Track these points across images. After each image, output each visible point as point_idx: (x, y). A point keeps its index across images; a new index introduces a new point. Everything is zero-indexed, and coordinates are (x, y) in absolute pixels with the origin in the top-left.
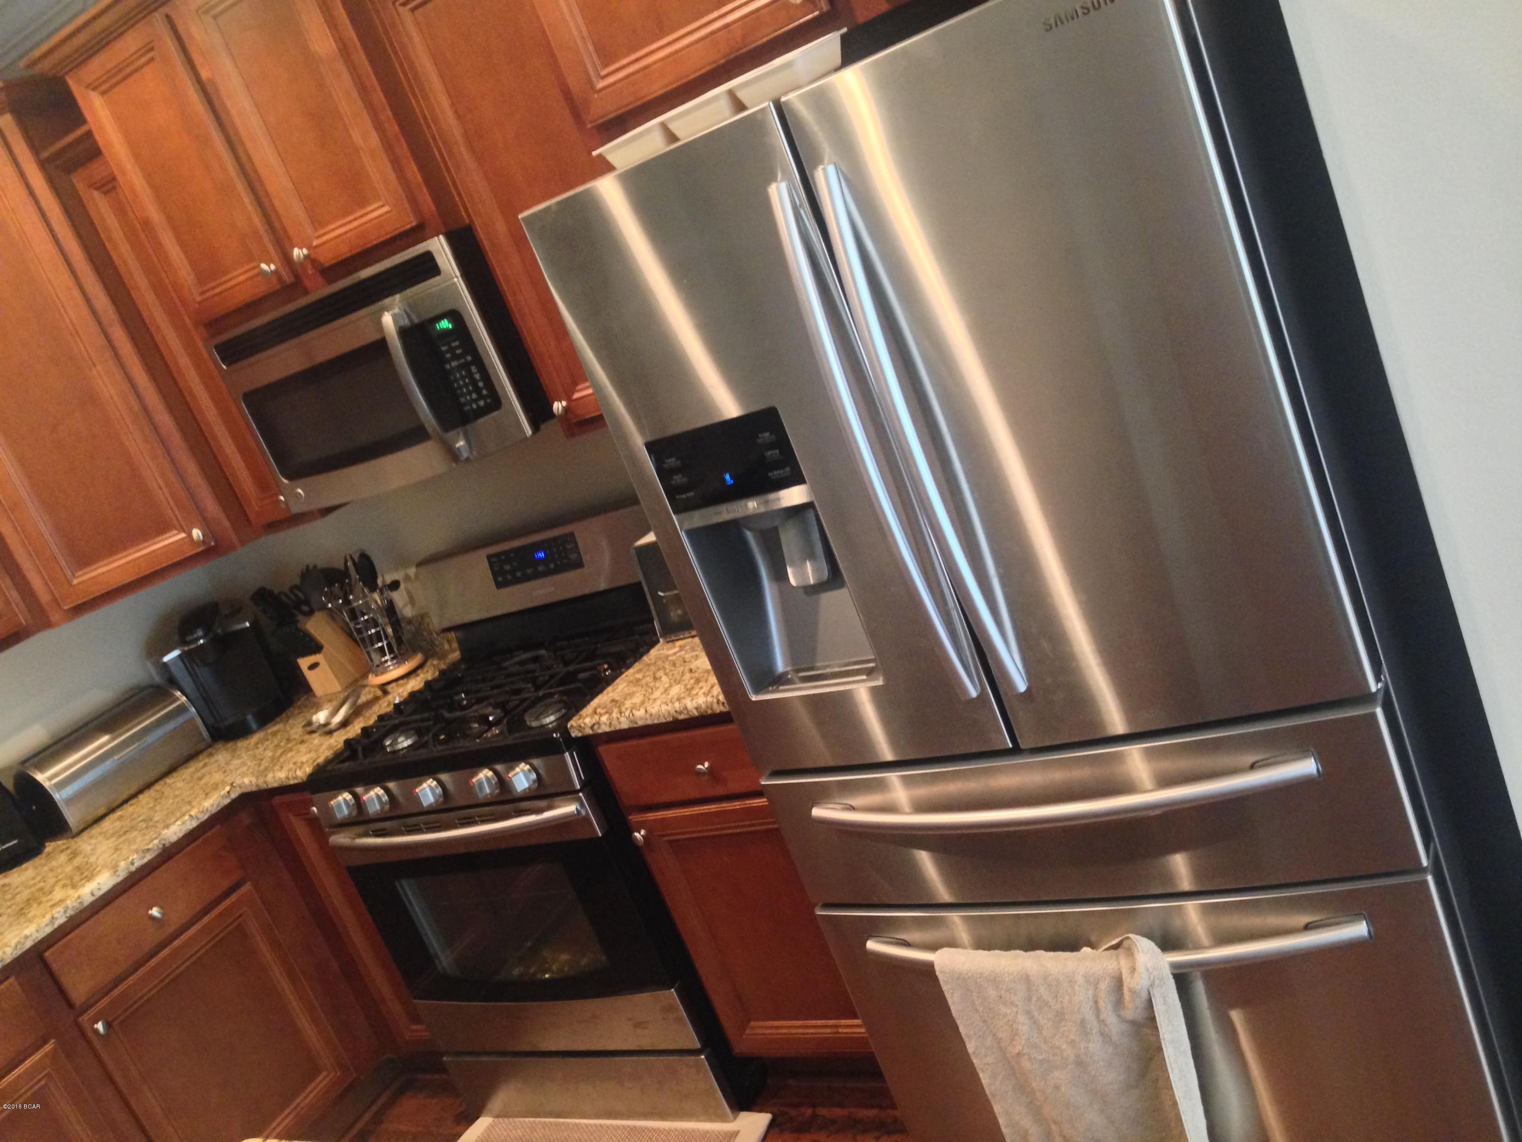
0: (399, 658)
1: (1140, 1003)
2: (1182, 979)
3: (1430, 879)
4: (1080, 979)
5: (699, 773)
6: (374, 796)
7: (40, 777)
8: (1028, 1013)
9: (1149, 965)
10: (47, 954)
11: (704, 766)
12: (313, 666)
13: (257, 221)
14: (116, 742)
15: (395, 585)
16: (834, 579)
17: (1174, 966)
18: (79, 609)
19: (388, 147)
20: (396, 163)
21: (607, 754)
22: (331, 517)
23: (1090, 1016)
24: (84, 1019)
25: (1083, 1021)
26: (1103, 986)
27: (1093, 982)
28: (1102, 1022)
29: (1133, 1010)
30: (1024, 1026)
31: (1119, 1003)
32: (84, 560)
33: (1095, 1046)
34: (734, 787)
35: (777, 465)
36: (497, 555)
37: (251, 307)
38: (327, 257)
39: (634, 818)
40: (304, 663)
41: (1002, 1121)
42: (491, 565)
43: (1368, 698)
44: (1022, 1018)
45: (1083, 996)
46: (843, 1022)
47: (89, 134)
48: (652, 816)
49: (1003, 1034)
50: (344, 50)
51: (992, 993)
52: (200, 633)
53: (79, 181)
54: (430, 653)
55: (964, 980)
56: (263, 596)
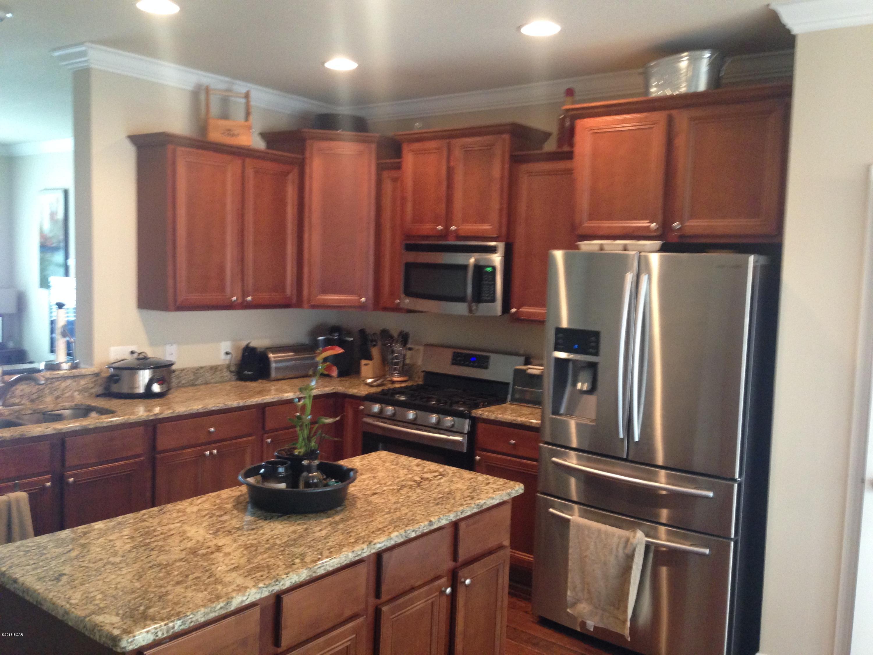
0: (400, 374)
1: (632, 548)
2: (648, 547)
3: (732, 544)
4: (617, 536)
5: (511, 444)
6: (390, 409)
7: (271, 355)
8: (595, 543)
9: (640, 537)
10: (267, 408)
11: (513, 442)
12: (366, 365)
13: (443, 212)
14: (296, 357)
15: (410, 349)
16: (592, 390)
17: (647, 541)
18: (313, 307)
19: (501, 210)
20: (501, 216)
21: (481, 426)
22: (412, 315)
23: (614, 549)
24: (265, 436)
25: (612, 549)
26: (623, 540)
27: (620, 537)
28: (617, 551)
29: (628, 551)
30: (592, 547)
31: (625, 547)
32: (324, 291)
33: (612, 560)
34: (520, 453)
35: (592, 348)
36: (458, 353)
37: (427, 237)
38: (461, 233)
39: (478, 452)
40: (363, 362)
41: (569, 580)
42: (454, 356)
43: (735, 480)
44: (592, 543)
45: (615, 540)
46: (518, 552)
47: (400, 163)
48: (485, 453)
49: (583, 548)
50: (502, 178)
51: (586, 532)
52: (337, 334)
53: (386, 174)
54: (410, 378)
55: (579, 527)
56: (362, 332)
